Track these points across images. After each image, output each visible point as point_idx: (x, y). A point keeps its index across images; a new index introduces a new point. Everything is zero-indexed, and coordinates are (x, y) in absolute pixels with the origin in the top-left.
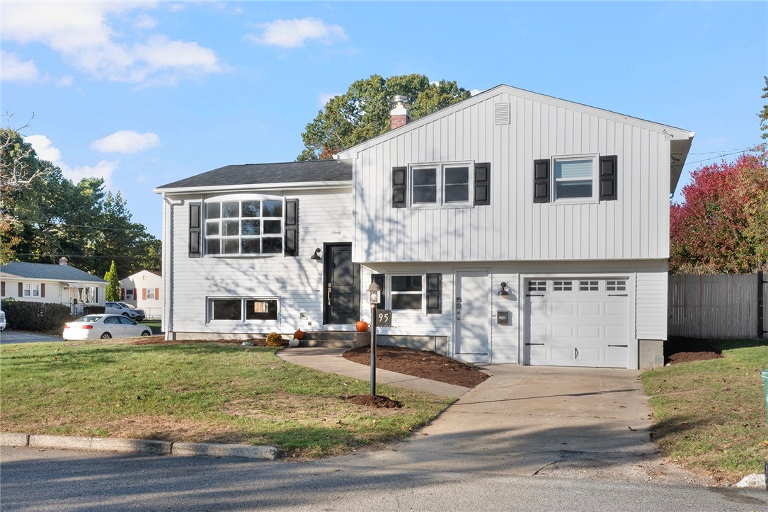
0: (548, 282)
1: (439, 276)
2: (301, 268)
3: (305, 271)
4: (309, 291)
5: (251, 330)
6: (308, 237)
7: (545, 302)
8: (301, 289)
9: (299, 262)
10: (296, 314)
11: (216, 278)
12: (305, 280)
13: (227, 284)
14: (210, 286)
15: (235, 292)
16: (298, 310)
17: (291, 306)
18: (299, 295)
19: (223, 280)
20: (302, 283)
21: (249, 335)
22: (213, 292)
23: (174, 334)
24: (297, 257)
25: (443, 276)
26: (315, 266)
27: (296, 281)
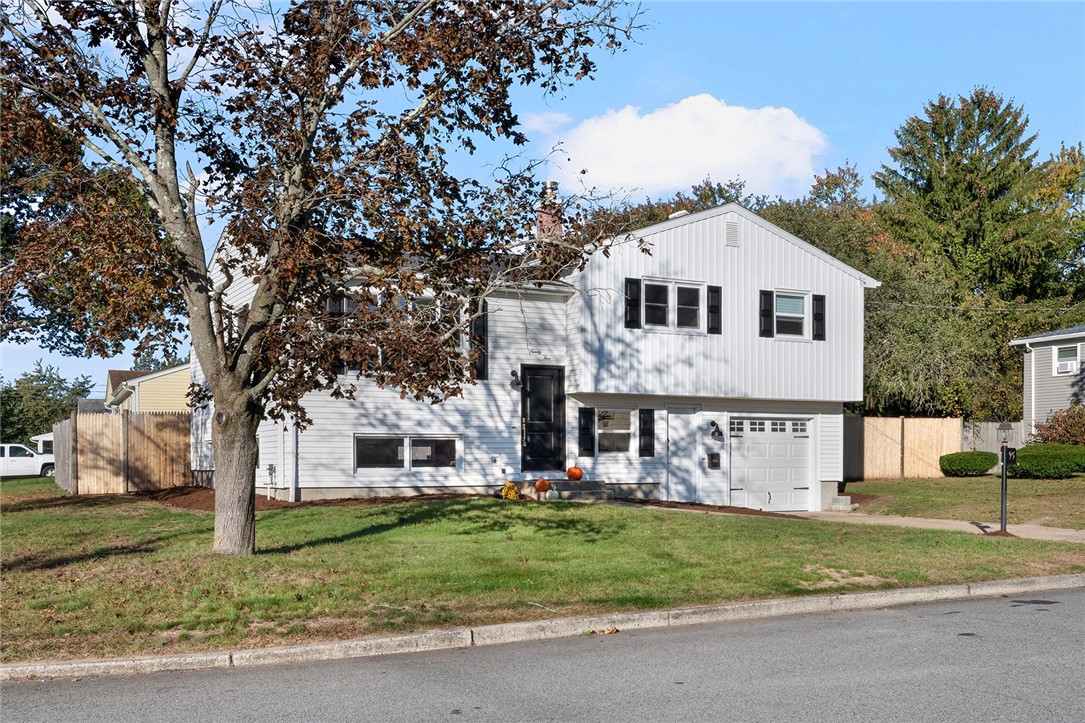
0: (745, 422)
1: (651, 412)
2: (490, 394)
3: (495, 400)
4: (501, 426)
5: (422, 480)
6: (499, 354)
7: (741, 443)
8: (490, 423)
9: (487, 387)
10: (484, 457)
11: (368, 405)
12: (495, 413)
13: (385, 415)
14: (357, 419)
15: (397, 427)
16: (487, 453)
17: (478, 448)
18: (489, 432)
19: (378, 408)
20: (491, 416)
21: (417, 488)
22: (363, 425)
23: (298, 491)
24: (485, 381)
25: (656, 412)
26: (509, 394)
27: (484, 412)
